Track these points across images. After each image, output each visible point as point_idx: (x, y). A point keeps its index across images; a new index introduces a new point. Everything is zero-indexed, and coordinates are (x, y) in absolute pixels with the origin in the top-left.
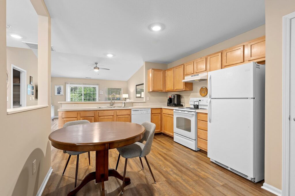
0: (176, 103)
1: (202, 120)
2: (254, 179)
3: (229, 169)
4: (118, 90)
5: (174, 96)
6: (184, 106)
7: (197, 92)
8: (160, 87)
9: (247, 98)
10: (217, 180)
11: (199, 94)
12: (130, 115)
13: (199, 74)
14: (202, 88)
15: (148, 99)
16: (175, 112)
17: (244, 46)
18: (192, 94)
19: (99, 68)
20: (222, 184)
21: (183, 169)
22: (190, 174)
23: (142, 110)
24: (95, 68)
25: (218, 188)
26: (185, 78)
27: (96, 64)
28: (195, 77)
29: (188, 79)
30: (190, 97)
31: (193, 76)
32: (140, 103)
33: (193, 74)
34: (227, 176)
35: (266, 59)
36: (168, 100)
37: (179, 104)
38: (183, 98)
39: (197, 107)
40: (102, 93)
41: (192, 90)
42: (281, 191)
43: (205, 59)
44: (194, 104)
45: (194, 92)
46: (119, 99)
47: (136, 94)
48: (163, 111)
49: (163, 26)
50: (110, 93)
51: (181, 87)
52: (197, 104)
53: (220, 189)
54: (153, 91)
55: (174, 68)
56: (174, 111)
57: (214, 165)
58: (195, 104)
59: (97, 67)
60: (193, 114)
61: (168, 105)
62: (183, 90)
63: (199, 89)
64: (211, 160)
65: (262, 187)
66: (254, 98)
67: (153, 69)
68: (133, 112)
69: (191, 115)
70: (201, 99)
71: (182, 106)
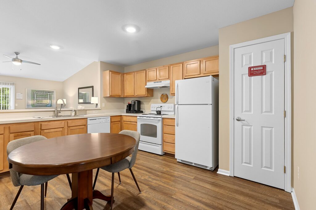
0: (136, 109)
1: (168, 125)
2: (212, 168)
3: (193, 165)
4: (49, 94)
5: (135, 102)
6: (144, 112)
7: (158, 98)
8: (118, 92)
9: (207, 104)
10: (188, 175)
11: (159, 100)
12: (86, 125)
13: (162, 81)
14: (162, 94)
15: (103, 105)
16: (138, 119)
17: (200, 61)
18: (152, 100)
19: (21, 61)
20: (193, 178)
21: (158, 173)
22: (166, 176)
23: (101, 119)
24: (14, 60)
25: (192, 181)
26: (148, 83)
27: (17, 54)
28: (158, 83)
29: (150, 85)
30: (150, 103)
31: (155, 83)
32: (94, 111)
33: (155, 81)
34: (193, 171)
35: (220, 74)
36: (127, 107)
37: (139, 111)
38: (142, 104)
39: (159, 113)
40: (20, 96)
41: (153, 96)
42: (229, 172)
43: (168, 67)
44: (156, 110)
45: (154, 99)
46: (50, 105)
47: (79, 99)
48: (124, 119)
49: (138, 29)
50: (35, 97)
51: (143, 92)
52: (160, 110)
53: (194, 182)
54: (111, 97)
55: (134, 72)
56: (138, 117)
57: (181, 164)
58: (158, 110)
59: (19, 59)
60: (159, 120)
61: (127, 112)
62: (146, 96)
63: (160, 95)
64: (178, 160)
65: (218, 173)
66: (212, 104)
67: (110, 71)
68: (89, 122)
69: (157, 121)
70: (163, 105)
71: (142, 112)
